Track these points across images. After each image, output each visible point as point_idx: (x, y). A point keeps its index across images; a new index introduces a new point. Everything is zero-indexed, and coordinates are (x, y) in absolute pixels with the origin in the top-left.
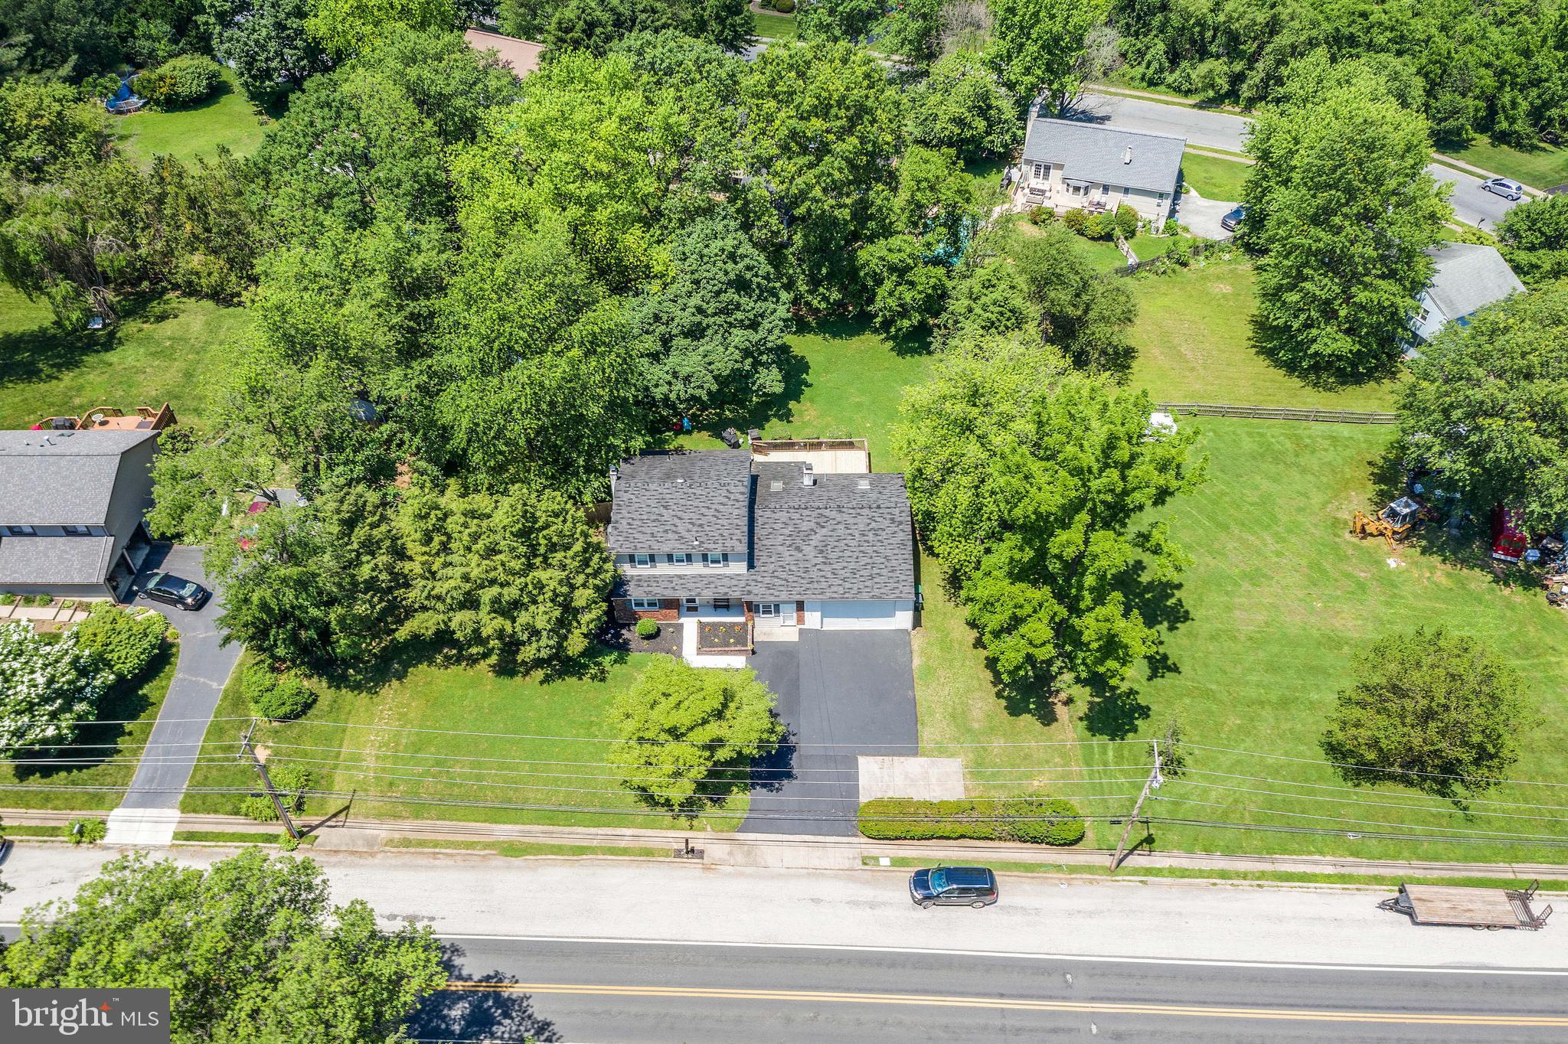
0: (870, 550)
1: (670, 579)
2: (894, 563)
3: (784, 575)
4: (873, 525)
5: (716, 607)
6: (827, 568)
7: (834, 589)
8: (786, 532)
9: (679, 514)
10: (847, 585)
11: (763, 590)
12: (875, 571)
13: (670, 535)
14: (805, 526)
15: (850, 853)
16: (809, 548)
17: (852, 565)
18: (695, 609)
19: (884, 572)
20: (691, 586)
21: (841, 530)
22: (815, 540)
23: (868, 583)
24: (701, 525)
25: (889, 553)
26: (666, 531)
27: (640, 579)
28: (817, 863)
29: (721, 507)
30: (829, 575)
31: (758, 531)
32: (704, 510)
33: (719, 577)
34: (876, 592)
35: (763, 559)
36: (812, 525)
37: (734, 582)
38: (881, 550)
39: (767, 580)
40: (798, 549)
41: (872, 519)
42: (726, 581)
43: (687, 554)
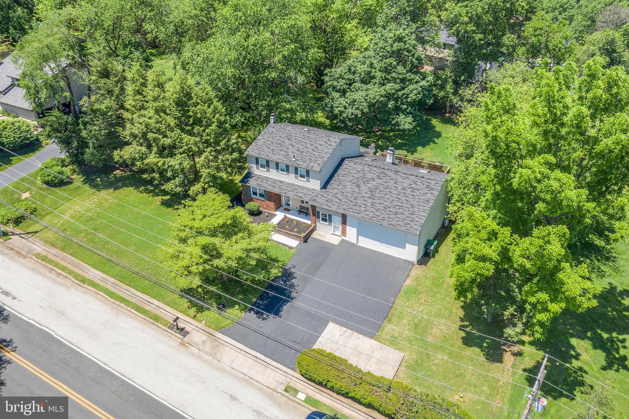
0: (404, 199)
1: (275, 181)
2: (416, 210)
3: (341, 197)
4: (414, 186)
5: (300, 212)
6: (371, 201)
7: (367, 213)
8: (357, 176)
9: (294, 144)
10: (377, 213)
11: (323, 202)
12: (401, 211)
13: (282, 153)
14: (369, 176)
15: (281, 378)
16: (365, 187)
17: (386, 204)
18: (289, 210)
19: (406, 213)
20: (283, 188)
21: (391, 183)
22: (371, 184)
23: (392, 216)
24: (302, 152)
25: (415, 203)
26: (281, 150)
27: (259, 177)
28: (254, 375)
29: (319, 147)
30: (369, 205)
31: (340, 171)
32: (308, 145)
33: (302, 188)
34: (394, 222)
35: (333, 186)
36: (374, 176)
37: (309, 193)
38: (411, 200)
39: (329, 197)
40: (358, 186)
41: (415, 183)
42: (305, 191)
43: (287, 167)
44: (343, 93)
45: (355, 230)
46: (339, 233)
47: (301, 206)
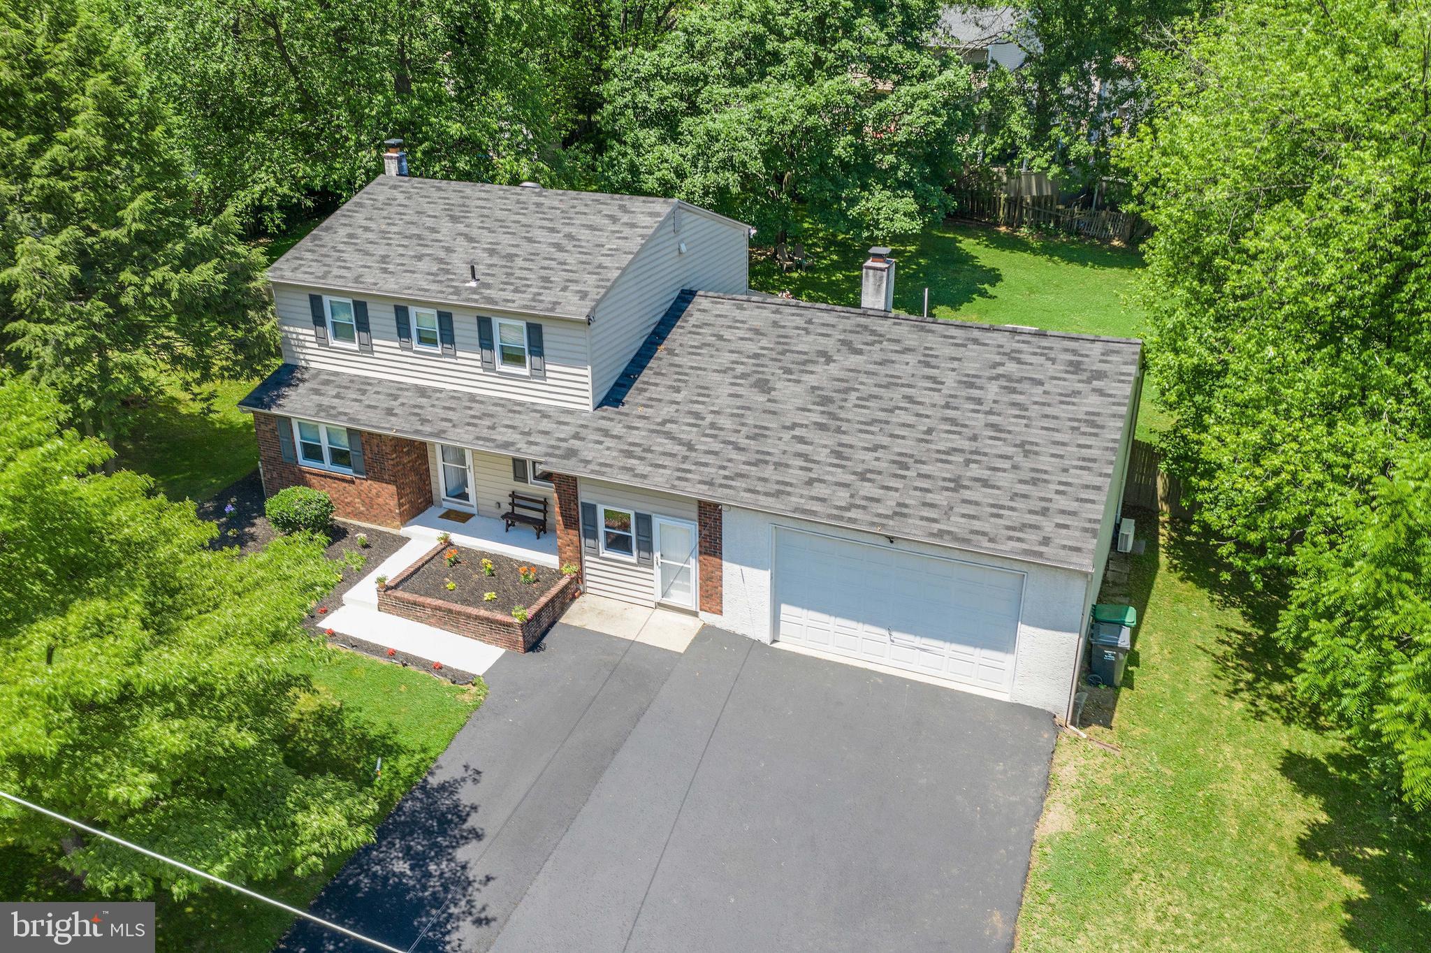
0: (978, 421)
1: (395, 391)
2: (1045, 462)
3: (690, 434)
4: (1011, 367)
5: (512, 520)
6: (829, 440)
7: (820, 490)
8: (751, 348)
9: (475, 232)
10: (867, 489)
11: (608, 456)
12: (975, 471)
13: (423, 265)
14: (806, 344)
16: (793, 388)
17: (899, 446)
18: (463, 517)
19: (1004, 479)
20: (428, 413)
21: (907, 366)
22: (820, 375)
23: (941, 498)
24: (511, 257)
25: (1035, 435)
26: (419, 258)
27: (331, 379)
29: (584, 234)
30: (823, 455)
31: (677, 336)
32: (537, 234)
33: (515, 408)
34: (957, 524)
35: (653, 392)
36: (830, 344)
37: (546, 425)
38: (1017, 426)
39: (635, 437)
40: (763, 386)
41: (1014, 356)
42: (527, 421)
43: (445, 319)
44: (668, 124)
45: (761, 579)
46: (687, 596)
47: (513, 495)
